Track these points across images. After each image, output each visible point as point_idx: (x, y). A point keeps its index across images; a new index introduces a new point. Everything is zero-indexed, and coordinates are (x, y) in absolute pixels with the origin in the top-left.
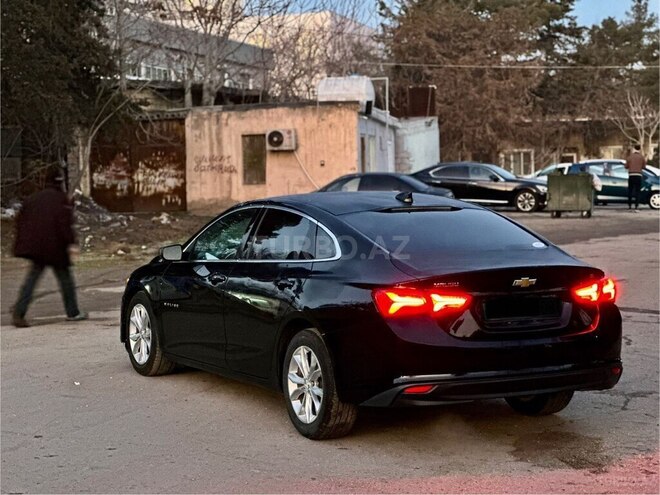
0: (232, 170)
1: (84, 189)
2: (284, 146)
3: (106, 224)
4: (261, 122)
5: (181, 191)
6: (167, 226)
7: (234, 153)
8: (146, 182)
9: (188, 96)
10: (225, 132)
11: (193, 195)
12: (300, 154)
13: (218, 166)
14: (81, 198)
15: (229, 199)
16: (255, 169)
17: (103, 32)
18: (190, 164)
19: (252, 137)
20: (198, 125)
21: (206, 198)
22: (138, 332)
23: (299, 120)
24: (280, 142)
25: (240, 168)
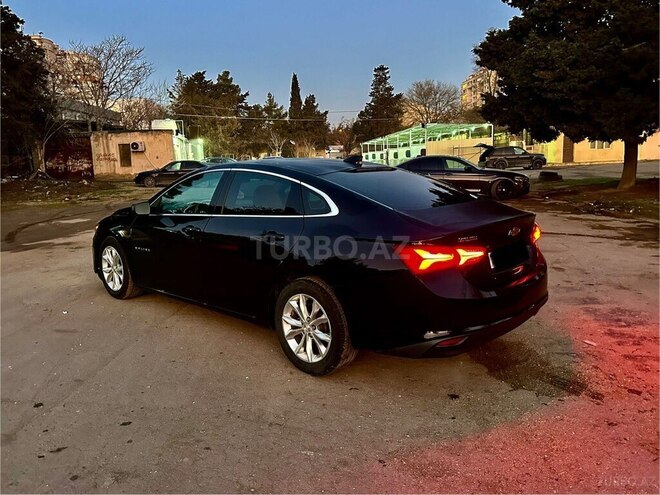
0: (115, 160)
1: (42, 169)
2: (140, 149)
3: (56, 185)
4: (128, 139)
5: (91, 170)
6: (87, 186)
7: (115, 152)
8: (73, 166)
9: (90, 127)
10: (110, 143)
11: (96, 172)
12: (147, 153)
13: (108, 158)
14: (41, 173)
15: (114, 173)
16: (126, 160)
17: (47, 91)
18: (94, 157)
19: (124, 145)
20: (96, 140)
21: (104, 172)
22: (109, 266)
23: (145, 138)
24: (137, 148)
25: (119, 159)
